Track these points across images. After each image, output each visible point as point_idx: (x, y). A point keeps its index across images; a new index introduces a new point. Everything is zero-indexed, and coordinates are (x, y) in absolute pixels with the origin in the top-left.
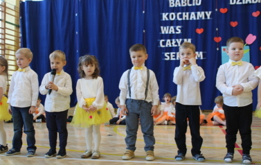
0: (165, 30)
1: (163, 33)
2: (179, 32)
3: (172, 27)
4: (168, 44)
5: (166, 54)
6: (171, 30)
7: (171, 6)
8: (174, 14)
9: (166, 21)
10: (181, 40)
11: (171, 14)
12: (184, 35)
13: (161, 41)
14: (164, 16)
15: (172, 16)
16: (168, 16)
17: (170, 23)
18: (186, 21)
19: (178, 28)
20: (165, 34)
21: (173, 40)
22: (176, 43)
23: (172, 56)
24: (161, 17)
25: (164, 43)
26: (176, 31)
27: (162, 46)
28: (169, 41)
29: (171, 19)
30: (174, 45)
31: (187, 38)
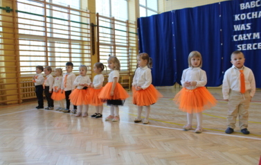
0: (237, 28)
1: (236, 30)
2: (249, 28)
3: (243, 25)
4: (240, 38)
5: (238, 46)
6: (243, 27)
7: (241, 9)
8: (244, 14)
9: (238, 21)
10: (250, 34)
11: (242, 15)
12: (253, 30)
13: (235, 37)
14: (237, 17)
15: (243, 16)
16: (240, 17)
17: (241, 22)
18: (255, 19)
19: (248, 25)
20: (238, 31)
21: (244, 35)
22: (247, 37)
23: (243, 47)
24: (234, 18)
25: (237, 38)
26: (246, 27)
27: (235, 40)
28: (240, 35)
29: (242, 19)
30: (245, 39)
31: (256, 32)
